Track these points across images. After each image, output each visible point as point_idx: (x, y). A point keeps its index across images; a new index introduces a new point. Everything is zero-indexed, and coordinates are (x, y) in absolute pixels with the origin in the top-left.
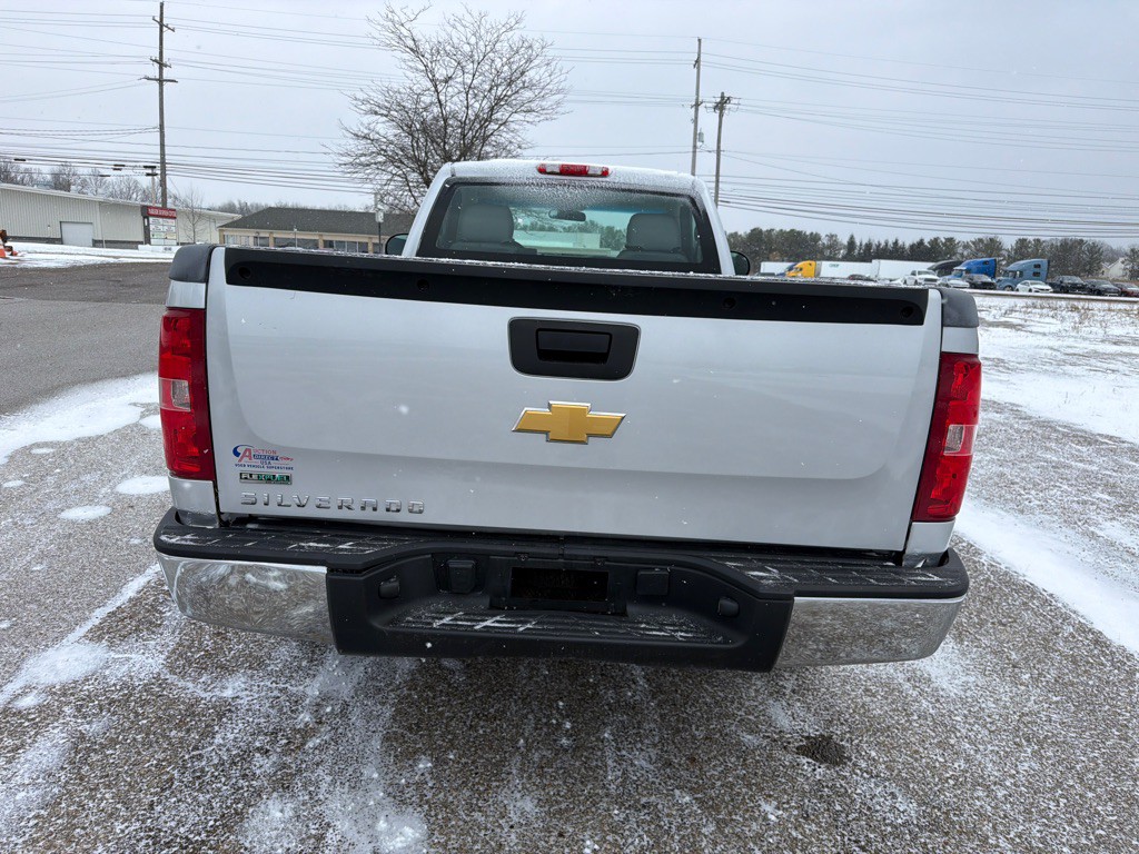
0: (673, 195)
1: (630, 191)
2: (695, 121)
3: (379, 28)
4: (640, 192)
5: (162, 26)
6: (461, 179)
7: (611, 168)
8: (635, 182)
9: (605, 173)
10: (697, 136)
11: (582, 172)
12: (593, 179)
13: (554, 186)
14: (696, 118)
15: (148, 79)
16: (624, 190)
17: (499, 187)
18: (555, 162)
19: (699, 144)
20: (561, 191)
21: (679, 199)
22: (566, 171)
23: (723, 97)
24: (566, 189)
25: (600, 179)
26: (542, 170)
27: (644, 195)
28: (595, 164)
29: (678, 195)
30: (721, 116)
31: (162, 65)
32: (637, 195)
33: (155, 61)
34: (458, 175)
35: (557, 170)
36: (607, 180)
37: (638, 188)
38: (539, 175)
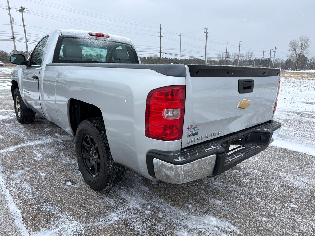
0: (126, 44)
1: (116, 42)
2: (10, 14)
4: (118, 42)
6: (64, 36)
7: (110, 35)
9: (108, 37)
10: (12, 20)
11: (102, 36)
12: (105, 38)
13: (95, 39)
14: (10, 13)
16: (114, 42)
17: (78, 39)
18: (94, 32)
19: (13, 22)
20: (97, 41)
22: (98, 35)
23: (22, 7)
24: (98, 40)
26: (90, 34)
27: (119, 44)
28: (106, 34)
29: (127, 44)
30: (22, 14)
34: (63, 34)
35: (95, 35)
36: (108, 38)
37: (118, 41)
38: (90, 36)
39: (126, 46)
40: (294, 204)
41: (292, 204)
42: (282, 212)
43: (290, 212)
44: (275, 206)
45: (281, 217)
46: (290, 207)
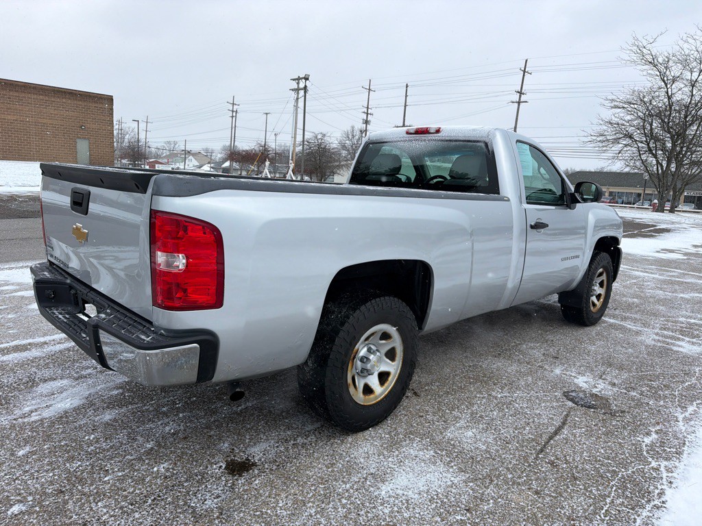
0: (474, 141)
1: (450, 141)
3: (628, 52)
4: (456, 141)
5: (524, 71)
6: (372, 141)
7: (443, 127)
8: (454, 135)
9: (438, 131)
11: (425, 131)
12: (431, 135)
13: (412, 141)
15: (513, 102)
16: (447, 141)
18: (413, 127)
20: (415, 144)
21: (478, 144)
22: (419, 132)
24: (418, 142)
25: (435, 135)
26: (408, 133)
27: (458, 143)
28: (433, 126)
29: (478, 141)
31: (521, 93)
32: (454, 143)
33: (518, 92)
35: (414, 132)
36: (439, 135)
37: (455, 138)
38: (408, 135)
39: (471, 147)
40: (22, 512)
41: (24, 508)
42: (17, 481)
43: (6, 494)
44: (43, 480)
45: (6, 475)
46: (20, 501)
